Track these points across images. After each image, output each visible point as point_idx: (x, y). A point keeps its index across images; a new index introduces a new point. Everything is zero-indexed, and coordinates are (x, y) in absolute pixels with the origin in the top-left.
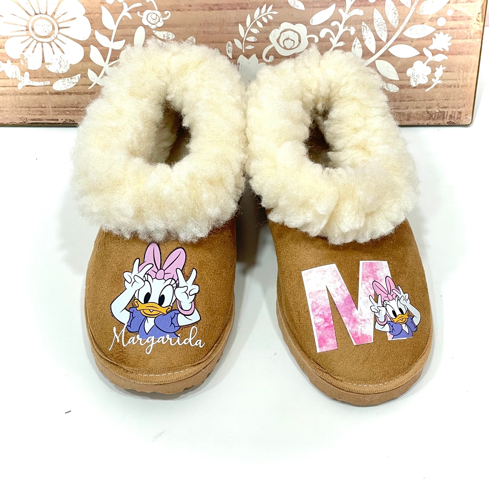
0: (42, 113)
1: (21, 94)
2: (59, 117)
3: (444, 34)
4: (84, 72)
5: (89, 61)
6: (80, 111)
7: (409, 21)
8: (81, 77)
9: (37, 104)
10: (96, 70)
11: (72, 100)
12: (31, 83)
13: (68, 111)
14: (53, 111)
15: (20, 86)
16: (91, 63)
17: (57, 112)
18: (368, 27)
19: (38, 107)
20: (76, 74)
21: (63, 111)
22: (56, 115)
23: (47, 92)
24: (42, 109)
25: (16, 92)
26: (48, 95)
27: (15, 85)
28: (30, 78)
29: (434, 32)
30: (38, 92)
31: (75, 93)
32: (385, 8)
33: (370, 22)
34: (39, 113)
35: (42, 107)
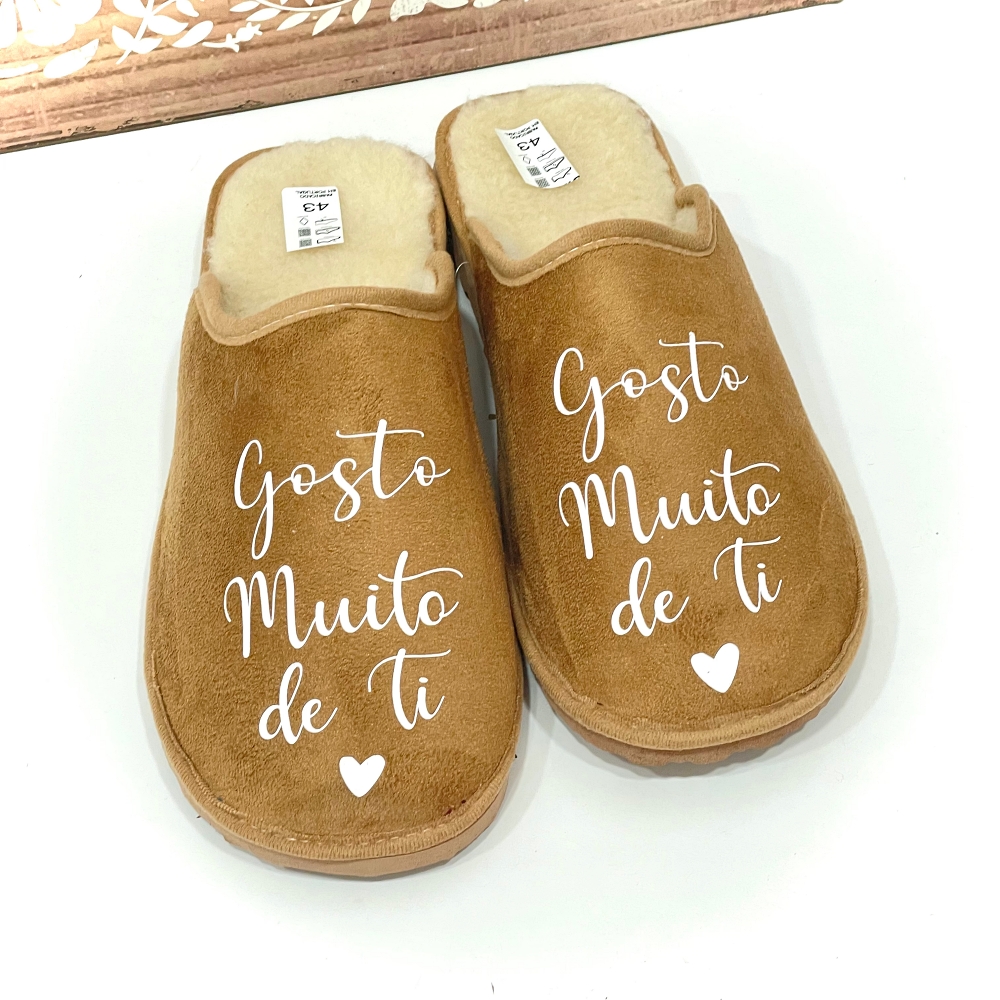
0: (28, 125)
2: (61, 127)
4: (104, 35)
5: (112, 12)
6: (104, 107)
8: (100, 44)
9: (16, 112)
10: (129, 27)
11: (87, 91)
13: (78, 112)
14: (49, 117)
16: (117, 14)
17: (59, 119)
19: (20, 116)
20: (89, 41)
21: (71, 114)
22: (56, 124)
23: (35, 85)
24: (25, 118)
26: (37, 91)
30: (16, 87)
31: (91, 77)
34: (21, 126)
35: (26, 114)
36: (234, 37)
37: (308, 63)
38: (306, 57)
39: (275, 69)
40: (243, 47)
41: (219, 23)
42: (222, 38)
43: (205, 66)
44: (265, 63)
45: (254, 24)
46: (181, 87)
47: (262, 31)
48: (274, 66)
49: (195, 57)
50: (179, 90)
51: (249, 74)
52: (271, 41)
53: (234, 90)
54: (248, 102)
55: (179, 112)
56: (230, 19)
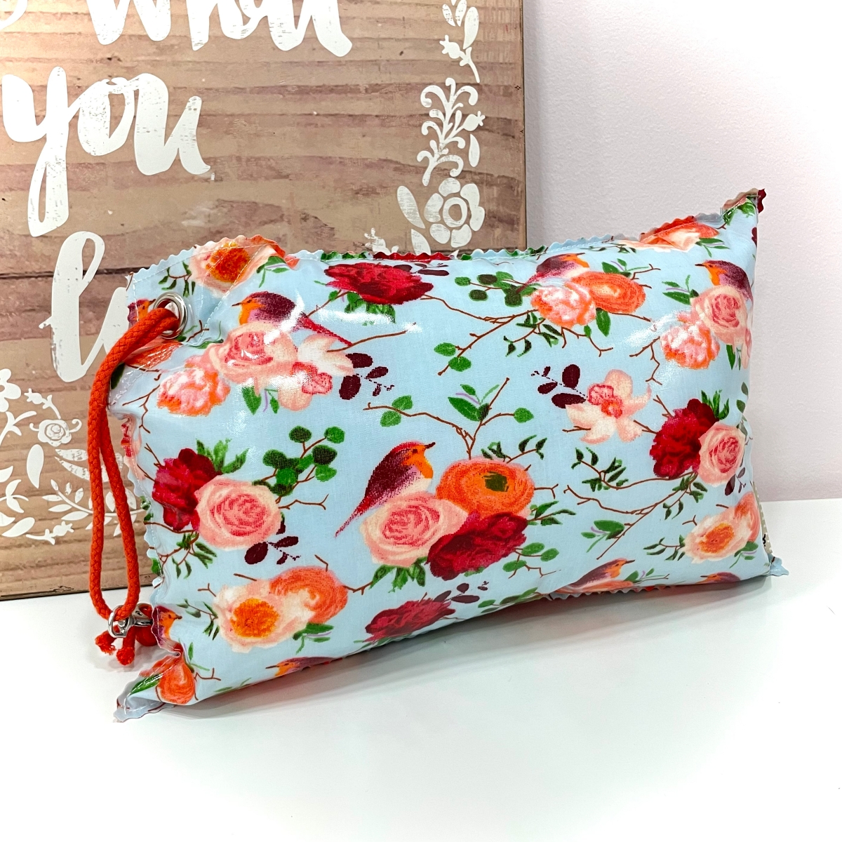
36: (51, 532)
37: (110, 558)
38: (109, 553)
39: (83, 561)
40: (58, 540)
41: (40, 520)
42: (42, 533)
43: (26, 555)
44: (77, 557)
45: (67, 523)
46: (7, 570)
47: (73, 529)
48: (82, 559)
49: (20, 546)
50: (6, 573)
51: (62, 564)
52: (80, 538)
53: (50, 576)
54: (61, 587)
55: (5, 591)
56: (47, 518)
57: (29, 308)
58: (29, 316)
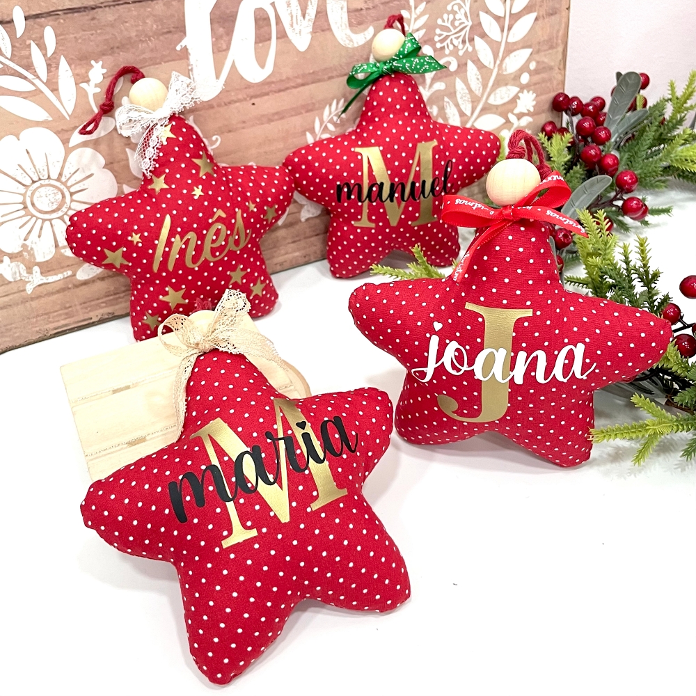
0: (68, 315)
1: (32, 299)
2: (91, 314)
3: (528, 92)
6: (120, 297)
7: (493, 86)
9: (59, 306)
11: (107, 287)
12: (45, 280)
13: (102, 303)
14: (82, 308)
15: (29, 289)
17: (89, 309)
18: (451, 103)
19: (62, 309)
21: (97, 305)
22: (88, 313)
23: (70, 286)
24: (66, 311)
25: (24, 299)
26: (72, 290)
27: (21, 289)
28: (41, 273)
29: (519, 92)
30: (57, 289)
31: (109, 276)
32: (466, 75)
33: (452, 95)
34: (63, 317)
35: (66, 308)
57: (165, 31)
58: (166, 38)
